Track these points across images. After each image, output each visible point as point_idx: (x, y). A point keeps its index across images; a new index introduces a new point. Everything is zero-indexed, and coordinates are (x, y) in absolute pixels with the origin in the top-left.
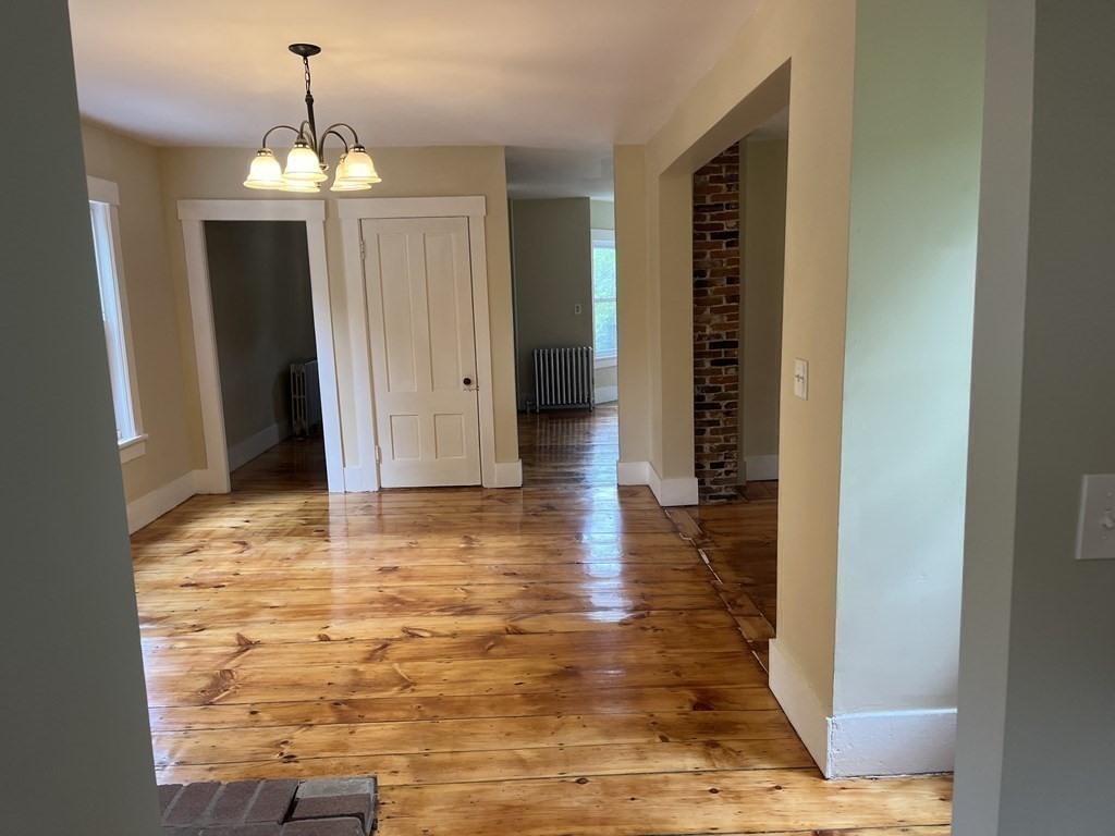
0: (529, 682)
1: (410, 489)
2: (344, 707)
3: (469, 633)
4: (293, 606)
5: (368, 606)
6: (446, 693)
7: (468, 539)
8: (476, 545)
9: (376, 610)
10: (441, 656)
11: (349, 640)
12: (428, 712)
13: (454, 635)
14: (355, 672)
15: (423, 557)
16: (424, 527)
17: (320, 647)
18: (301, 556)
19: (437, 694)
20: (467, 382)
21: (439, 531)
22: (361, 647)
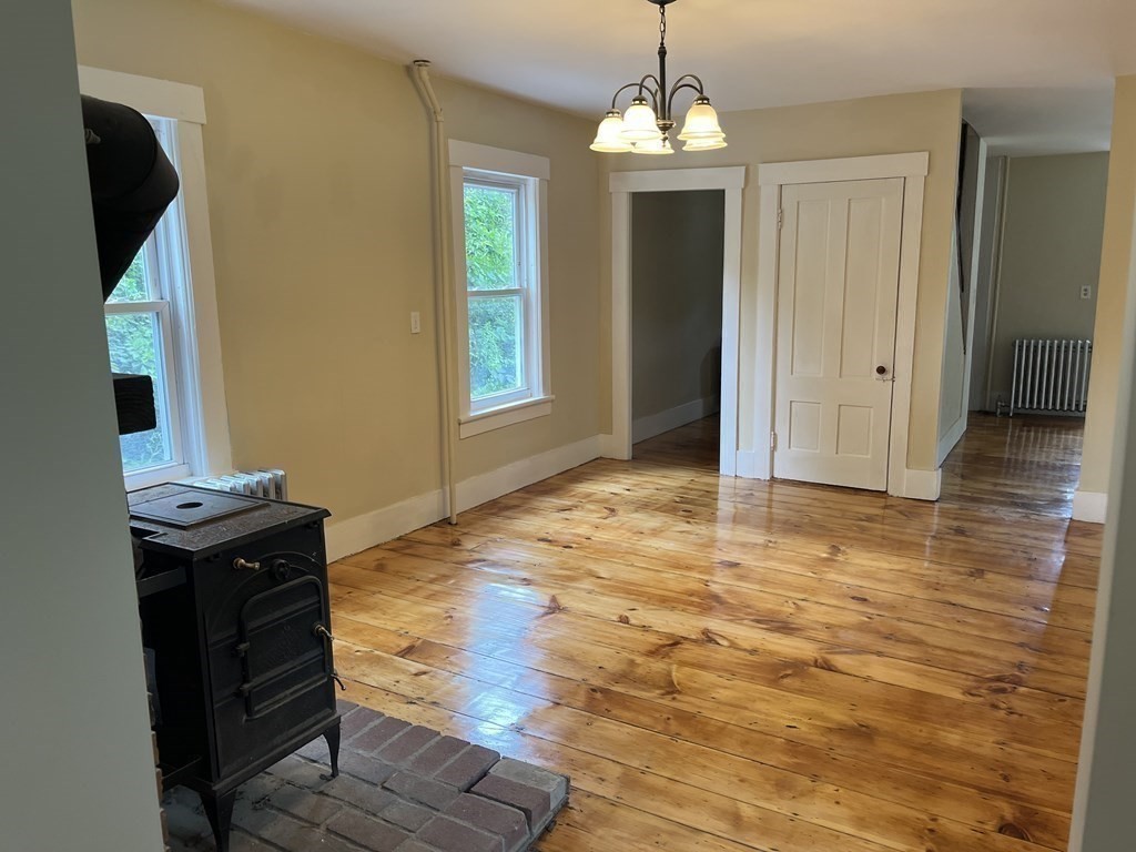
0: (804, 729)
1: (805, 483)
2: (598, 695)
3: (771, 653)
4: (617, 581)
5: (685, 597)
6: (706, 713)
7: (835, 549)
8: (840, 558)
9: (691, 604)
10: (726, 671)
11: (645, 628)
12: (674, 726)
13: (753, 652)
14: (632, 663)
15: (772, 558)
16: (794, 528)
17: (616, 627)
18: (655, 533)
19: (694, 710)
20: (881, 370)
21: (809, 534)
22: (653, 639)
